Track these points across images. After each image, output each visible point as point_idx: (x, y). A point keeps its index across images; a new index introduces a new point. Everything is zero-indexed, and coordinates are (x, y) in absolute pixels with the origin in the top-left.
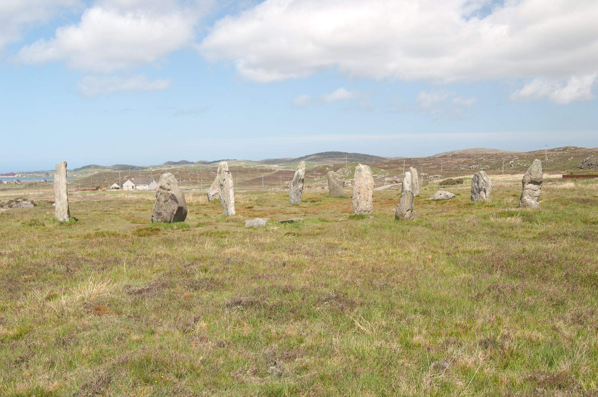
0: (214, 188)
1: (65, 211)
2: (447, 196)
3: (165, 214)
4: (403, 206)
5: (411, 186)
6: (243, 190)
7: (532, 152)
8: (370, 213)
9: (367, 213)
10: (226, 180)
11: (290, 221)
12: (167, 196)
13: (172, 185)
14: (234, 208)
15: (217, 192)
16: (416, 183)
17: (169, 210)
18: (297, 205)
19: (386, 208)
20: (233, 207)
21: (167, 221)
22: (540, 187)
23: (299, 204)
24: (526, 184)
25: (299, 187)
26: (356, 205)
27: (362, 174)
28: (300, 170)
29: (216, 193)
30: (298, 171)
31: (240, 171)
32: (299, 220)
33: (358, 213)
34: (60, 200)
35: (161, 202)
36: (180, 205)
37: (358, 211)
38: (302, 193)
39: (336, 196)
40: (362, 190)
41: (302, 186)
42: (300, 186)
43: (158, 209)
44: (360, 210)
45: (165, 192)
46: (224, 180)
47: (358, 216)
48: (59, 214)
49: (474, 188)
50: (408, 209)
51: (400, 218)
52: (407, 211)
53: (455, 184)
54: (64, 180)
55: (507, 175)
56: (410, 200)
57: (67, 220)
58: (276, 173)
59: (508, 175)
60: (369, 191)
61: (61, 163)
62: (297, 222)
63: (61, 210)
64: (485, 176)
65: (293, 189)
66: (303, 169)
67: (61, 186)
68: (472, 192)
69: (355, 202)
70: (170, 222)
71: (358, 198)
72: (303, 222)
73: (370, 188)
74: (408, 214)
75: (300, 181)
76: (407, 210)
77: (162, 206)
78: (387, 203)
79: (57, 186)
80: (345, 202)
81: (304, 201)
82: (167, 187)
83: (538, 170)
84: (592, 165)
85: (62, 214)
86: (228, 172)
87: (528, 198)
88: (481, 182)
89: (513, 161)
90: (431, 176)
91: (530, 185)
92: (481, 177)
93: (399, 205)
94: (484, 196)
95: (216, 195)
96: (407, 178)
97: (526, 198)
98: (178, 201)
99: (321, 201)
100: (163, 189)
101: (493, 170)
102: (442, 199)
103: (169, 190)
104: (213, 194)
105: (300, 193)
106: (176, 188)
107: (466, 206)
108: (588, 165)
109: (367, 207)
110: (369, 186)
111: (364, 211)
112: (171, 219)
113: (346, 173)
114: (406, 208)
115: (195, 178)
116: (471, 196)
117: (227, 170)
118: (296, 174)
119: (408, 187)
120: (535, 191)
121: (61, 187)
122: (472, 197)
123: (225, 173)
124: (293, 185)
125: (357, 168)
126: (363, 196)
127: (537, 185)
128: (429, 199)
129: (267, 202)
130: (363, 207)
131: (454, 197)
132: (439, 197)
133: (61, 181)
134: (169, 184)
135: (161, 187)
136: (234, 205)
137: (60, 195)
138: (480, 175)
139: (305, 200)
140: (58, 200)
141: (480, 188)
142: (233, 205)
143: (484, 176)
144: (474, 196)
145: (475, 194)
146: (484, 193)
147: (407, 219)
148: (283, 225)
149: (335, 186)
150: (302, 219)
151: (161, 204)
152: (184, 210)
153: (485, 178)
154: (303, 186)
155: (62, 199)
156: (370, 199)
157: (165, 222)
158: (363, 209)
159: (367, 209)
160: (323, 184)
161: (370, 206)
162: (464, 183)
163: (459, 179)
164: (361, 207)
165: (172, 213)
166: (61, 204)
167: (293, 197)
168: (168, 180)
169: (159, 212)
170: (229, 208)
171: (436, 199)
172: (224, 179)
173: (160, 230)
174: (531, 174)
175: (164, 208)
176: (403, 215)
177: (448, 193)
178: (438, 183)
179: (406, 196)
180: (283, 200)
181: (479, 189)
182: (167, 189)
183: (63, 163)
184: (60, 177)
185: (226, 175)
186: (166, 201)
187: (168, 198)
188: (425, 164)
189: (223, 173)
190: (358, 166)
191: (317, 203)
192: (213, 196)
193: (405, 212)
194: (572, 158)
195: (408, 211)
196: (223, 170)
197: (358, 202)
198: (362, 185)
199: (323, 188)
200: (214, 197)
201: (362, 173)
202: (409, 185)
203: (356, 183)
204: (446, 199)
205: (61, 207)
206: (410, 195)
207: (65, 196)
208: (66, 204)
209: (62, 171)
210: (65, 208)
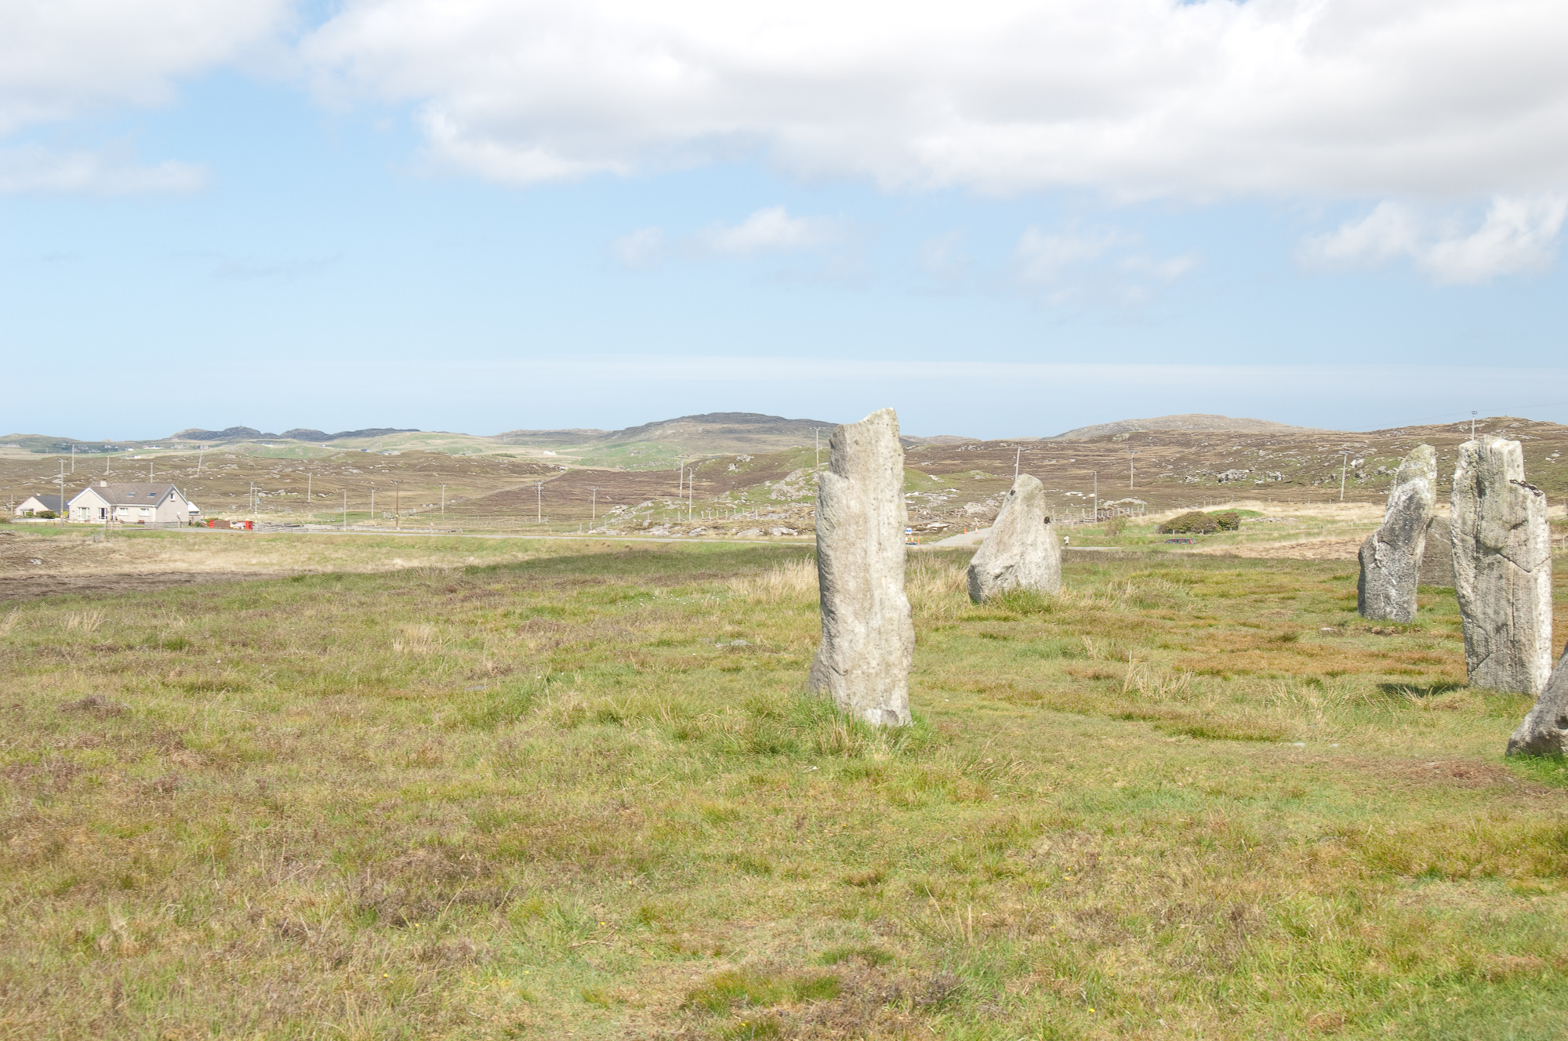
25: (1419, 551)
29: (1007, 568)
34: (865, 612)
42: (1422, 546)
48: (859, 687)
53: (1214, 530)
54: (893, 506)
57: (905, 718)
61: (879, 416)
63: (874, 663)
65: (1391, 560)
67: (875, 537)
75: (1423, 527)
85: (880, 687)
89: (1361, 461)
90: (1111, 502)
101: (1296, 488)
104: (998, 571)
117: (1524, 474)
133: (871, 513)
137: (867, 589)
140: (856, 614)
142: (1547, 644)
155: (877, 608)
162: (1241, 528)
163: (1228, 514)
166: (873, 635)
183: (886, 419)
184: (865, 491)
192: (997, 577)
205: (870, 646)
207: (893, 595)
208: (905, 634)
209: (881, 460)
210: (899, 653)
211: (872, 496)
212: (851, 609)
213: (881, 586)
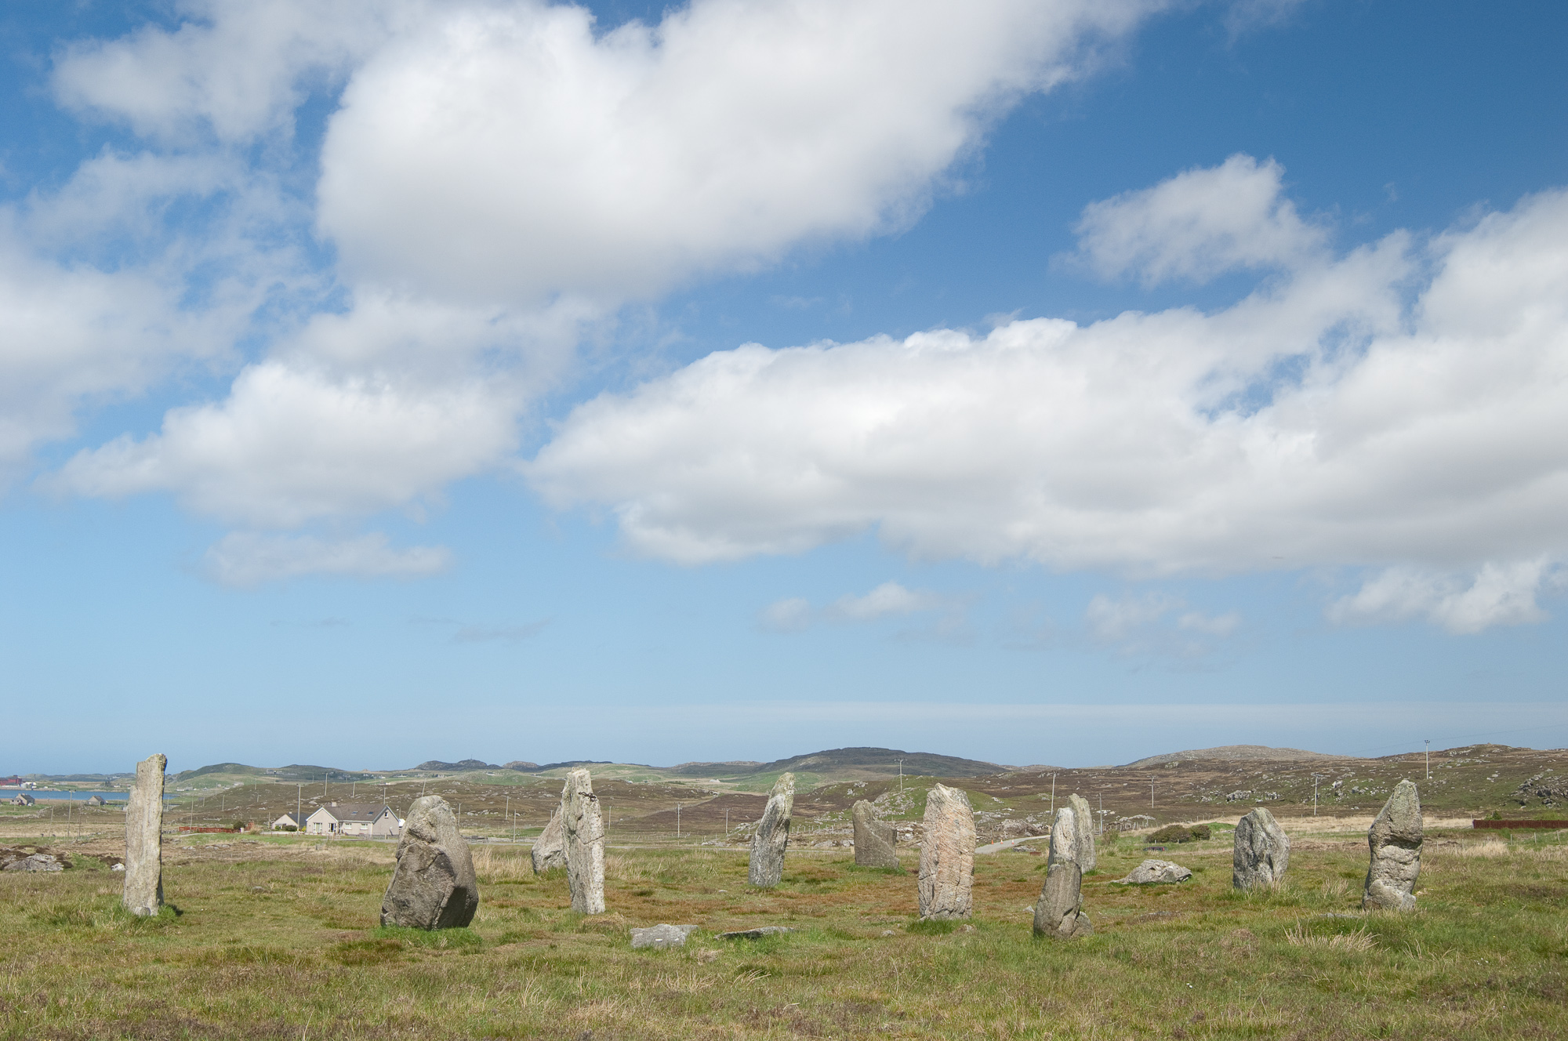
0: (550, 839)
1: (150, 887)
2: (1170, 874)
3: (417, 906)
4: (1053, 899)
5: (1074, 846)
6: (624, 843)
7: (1391, 757)
8: (966, 917)
9: (957, 916)
10: (585, 819)
11: (753, 933)
12: (426, 858)
13: (440, 828)
14: (603, 895)
15: (557, 849)
16: (1087, 838)
17: (430, 895)
18: (768, 890)
19: (1008, 904)
20: (598, 892)
21: (422, 925)
22: (1417, 854)
23: (776, 887)
24: (1379, 847)
25: (777, 841)
26: (928, 894)
27: (945, 812)
28: (779, 797)
29: (555, 852)
30: (774, 799)
31: (618, 793)
32: (776, 933)
33: (932, 917)
34: (139, 858)
35: (410, 873)
36: (458, 882)
37: (932, 912)
38: (783, 857)
39: (873, 867)
40: (944, 854)
41: (784, 840)
42: (780, 838)
43: (399, 892)
44: (938, 909)
45: (422, 846)
46: (579, 819)
47: (934, 924)
48: (133, 896)
49: (1242, 853)
50: (1068, 907)
51: (1047, 933)
52: (1065, 914)
53: (1188, 840)
54: (156, 803)
55: (1325, 818)
56: (1073, 885)
57: (154, 912)
58: (714, 801)
59: (1329, 817)
60: (963, 856)
61: (153, 758)
62: (769, 937)
63: (140, 884)
64: (1270, 822)
65: (760, 846)
66: (788, 793)
67: (147, 819)
68: (1238, 864)
69: (926, 887)
70: (430, 927)
71: (934, 876)
72: (787, 938)
73: (966, 850)
74: (1066, 924)
75: (778, 825)
76: (1066, 910)
77: (410, 883)
78: (1009, 891)
79: (136, 819)
80: (898, 885)
81: (789, 880)
82: (427, 831)
83: (1410, 808)
84: (1549, 793)
85: (142, 896)
86: (591, 797)
87: (1385, 883)
88: (1261, 839)
89: (1340, 782)
90: (1125, 818)
91: (1390, 847)
92: (1258, 825)
93: (1042, 896)
94: (1269, 876)
95: (555, 857)
96: (1064, 823)
97: (1382, 883)
98: (456, 870)
99: (833, 880)
100: (418, 838)
101: (1288, 805)
102: (1157, 883)
103: (433, 841)
104: (547, 854)
105: (779, 858)
106: (452, 835)
107: (1222, 902)
108: (1540, 794)
109: (958, 899)
110: (962, 844)
111: (951, 912)
112: (432, 920)
113: (900, 805)
114: (1062, 905)
115: (497, 806)
116: (1235, 876)
117: (589, 791)
118: (769, 806)
119: (1067, 847)
120: (1405, 863)
121: (146, 824)
122: (1235, 879)
123: (581, 799)
124: (761, 835)
125: (933, 797)
126: (946, 872)
127: (1408, 848)
128: (1121, 880)
129: (689, 880)
130: (947, 901)
131: (1189, 876)
132: (1149, 876)
133: (146, 807)
134: (432, 825)
135: (412, 832)
136: (602, 886)
137: (141, 845)
138: (1256, 820)
139: (792, 877)
140: (135, 858)
141: (1257, 854)
142: (600, 885)
143: (1266, 821)
144: (1241, 876)
145: (1244, 869)
146: (1268, 867)
147: (1065, 935)
148: (732, 945)
149: (871, 840)
150: (784, 928)
151: (408, 878)
152: (469, 897)
153: (1269, 828)
154: (787, 838)
155: (144, 855)
156: (967, 878)
157: (416, 927)
158: (947, 906)
159: (956, 906)
160: (841, 833)
161: (965, 898)
162: (1212, 838)
163: (1201, 826)
164: (940, 900)
165: (438, 903)
166: (141, 869)
167: (759, 867)
168: (433, 815)
169: (402, 899)
170: (589, 895)
171: (1140, 882)
172: (578, 814)
173: (402, 950)
174: (1391, 820)
175: (417, 888)
176: (1055, 924)
177: (1172, 867)
178: (1144, 838)
179: (1063, 873)
180: (732, 876)
181: (1255, 856)
182: (429, 837)
183: (156, 759)
184: (145, 796)
185: (584, 806)
186: (423, 870)
187: (429, 863)
188: (1109, 786)
189: (579, 798)
190: (935, 791)
191: (823, 885)
192: (547, 858)
193: (1059, 916)
194: (1496, 776)
195: (1069, 915)
196: (578, 791)
197: (933, 886)
198: (945, 842)
199: (838, 844)
200: (549, 861)
201: (945, 809)
202: (1070, 843)
203: (929, 836)
204: (1166, 881)
205: (140, 875)
206: (1073, 871)
207: (153, 847)
208: (156, 869)
209: (152, 780)
210: (152, 878)
211: (148, 798)
212: (133, 855)
213: (147, 843)
